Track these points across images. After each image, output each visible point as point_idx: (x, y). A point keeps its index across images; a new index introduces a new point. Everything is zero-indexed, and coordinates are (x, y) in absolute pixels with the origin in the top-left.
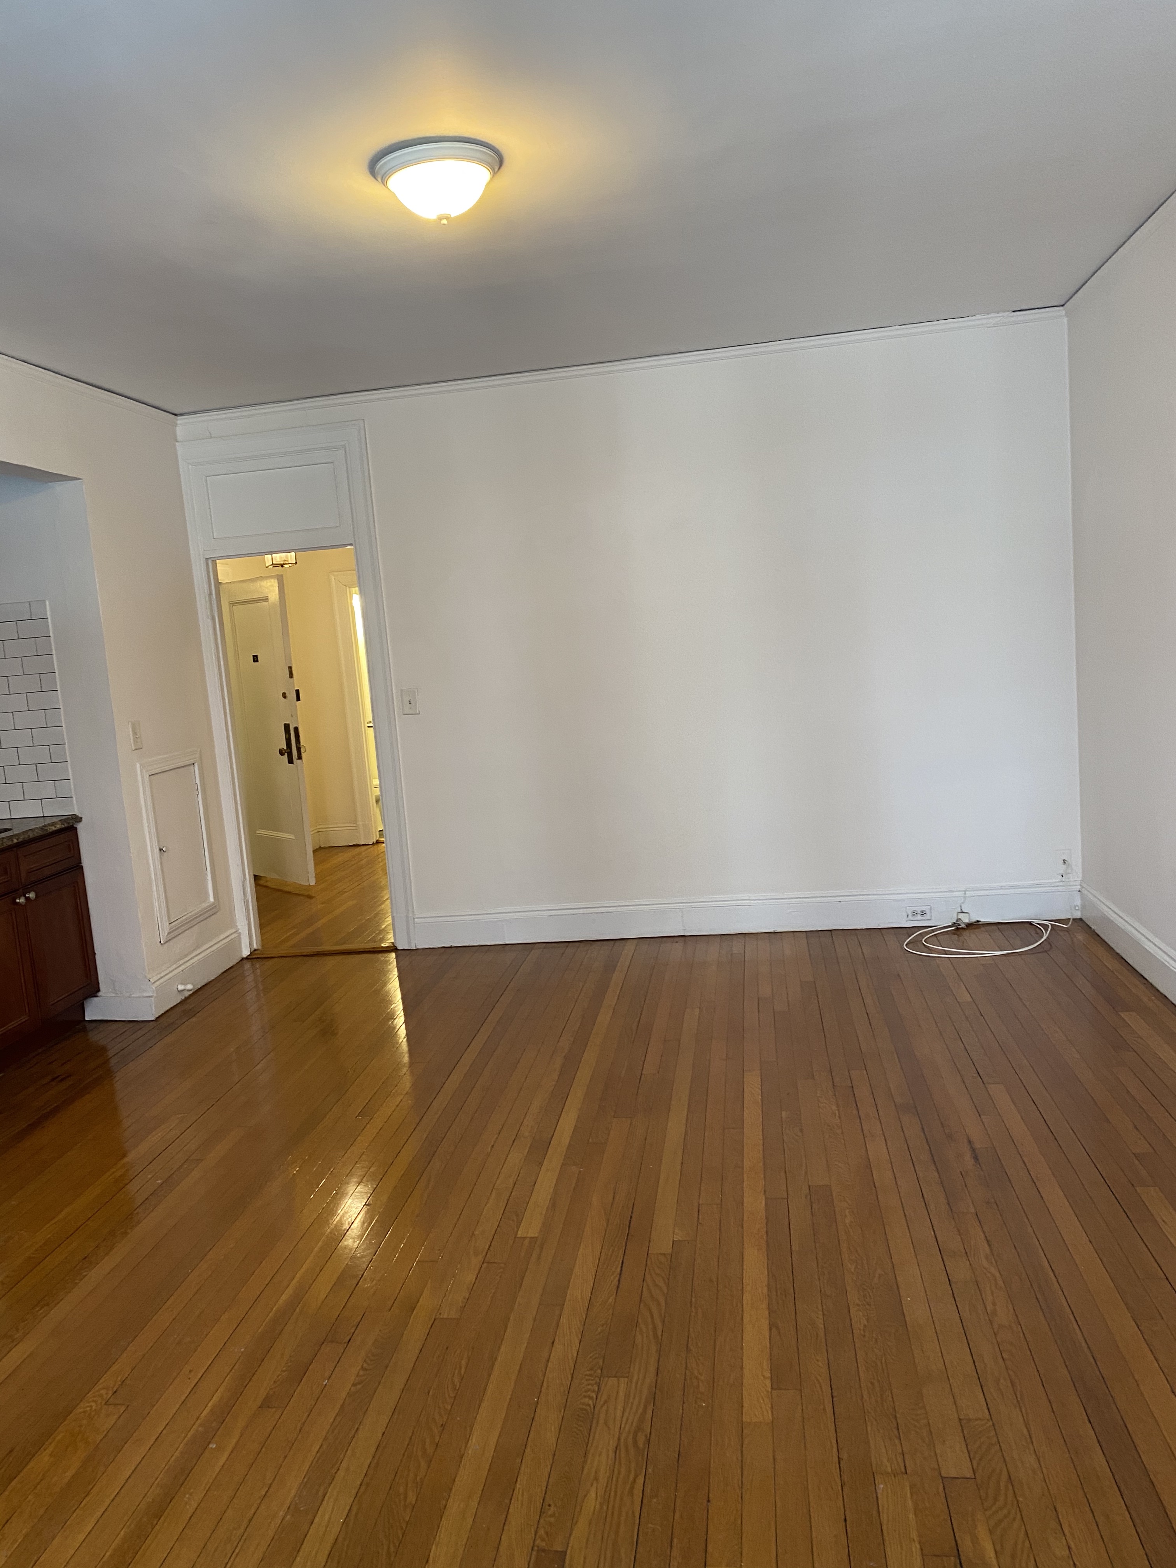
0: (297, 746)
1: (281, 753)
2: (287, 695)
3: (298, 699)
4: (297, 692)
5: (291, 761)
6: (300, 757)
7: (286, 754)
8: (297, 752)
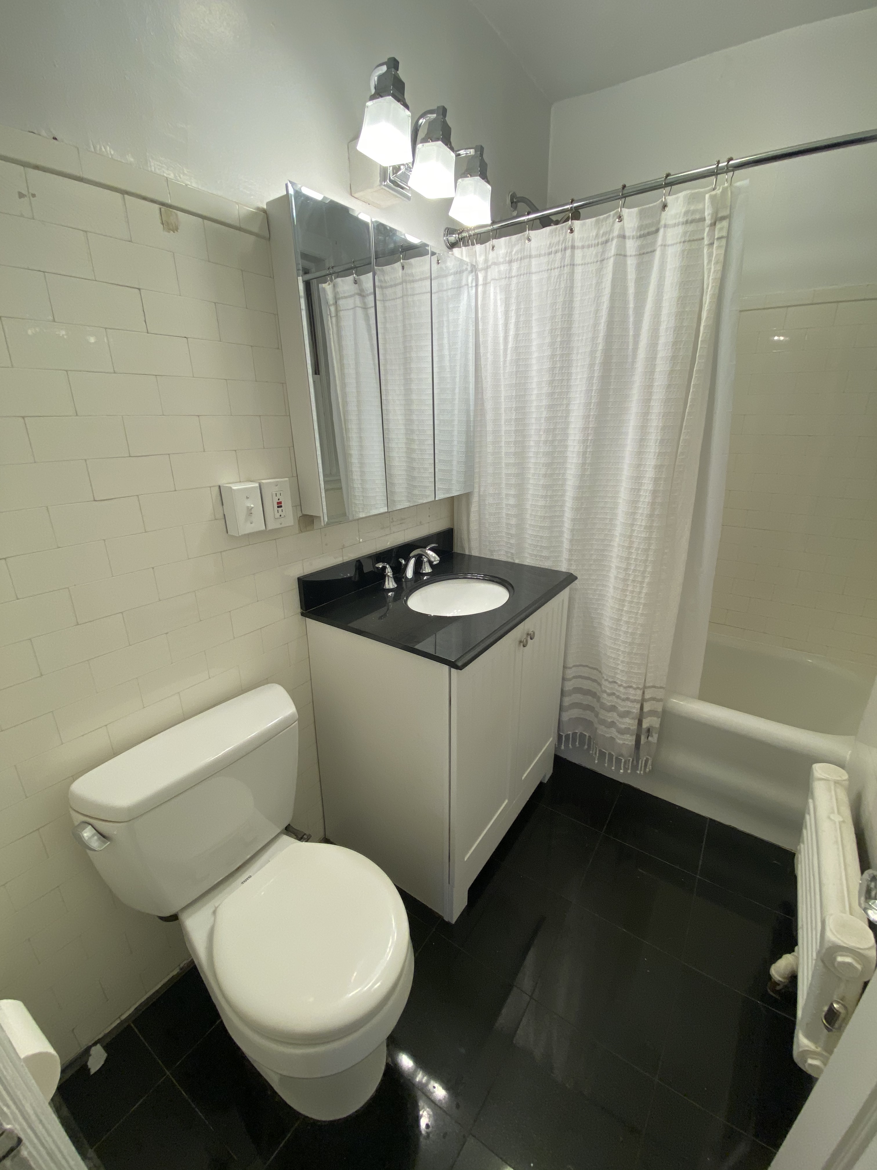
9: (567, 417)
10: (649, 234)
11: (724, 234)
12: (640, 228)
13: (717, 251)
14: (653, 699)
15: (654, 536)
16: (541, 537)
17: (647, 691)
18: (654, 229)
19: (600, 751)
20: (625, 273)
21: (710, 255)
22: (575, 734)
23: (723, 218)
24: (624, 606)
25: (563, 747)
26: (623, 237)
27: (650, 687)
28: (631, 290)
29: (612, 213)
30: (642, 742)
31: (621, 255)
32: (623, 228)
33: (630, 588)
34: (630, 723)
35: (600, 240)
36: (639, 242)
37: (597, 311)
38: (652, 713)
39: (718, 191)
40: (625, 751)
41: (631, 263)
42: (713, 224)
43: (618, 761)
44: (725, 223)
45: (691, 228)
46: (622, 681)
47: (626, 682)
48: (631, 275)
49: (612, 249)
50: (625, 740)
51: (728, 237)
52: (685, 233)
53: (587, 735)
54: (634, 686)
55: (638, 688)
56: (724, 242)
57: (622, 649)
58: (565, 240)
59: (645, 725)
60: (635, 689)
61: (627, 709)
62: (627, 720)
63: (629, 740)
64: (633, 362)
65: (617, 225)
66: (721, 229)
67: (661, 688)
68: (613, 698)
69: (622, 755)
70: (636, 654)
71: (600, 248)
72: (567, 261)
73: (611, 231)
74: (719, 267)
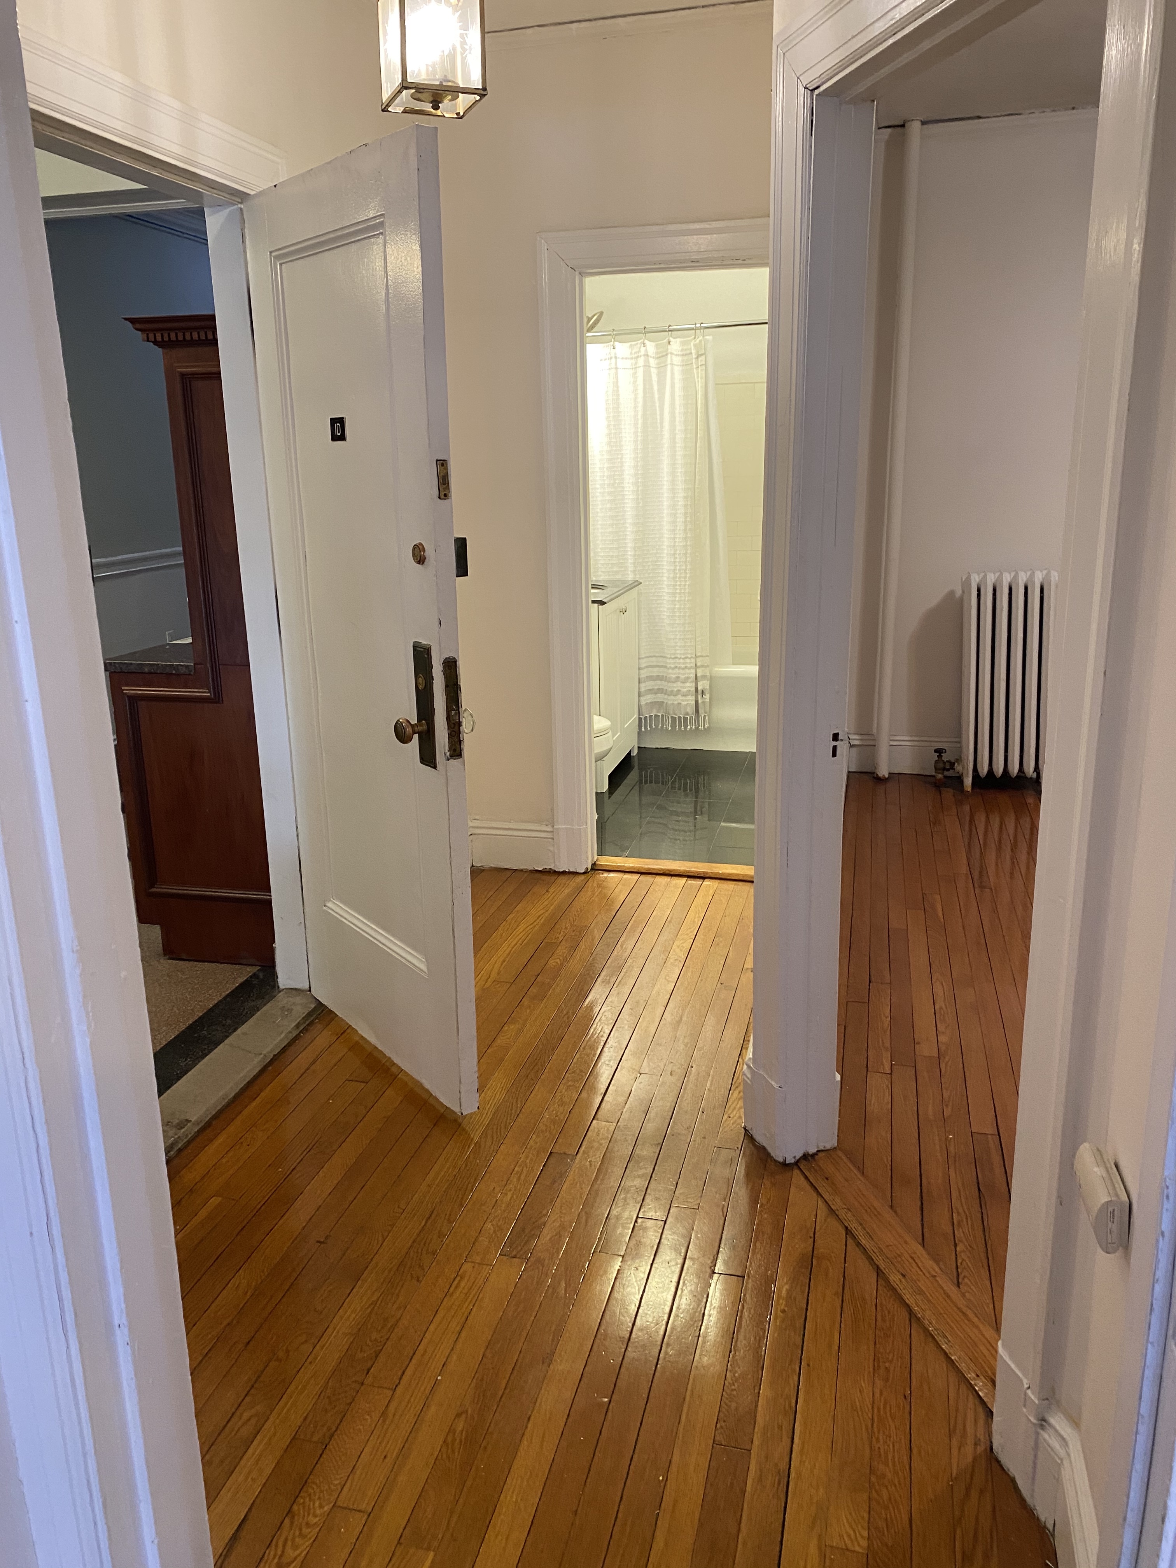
0: (448, 718)
1: (402, 734)
2: (429, 552)
3: (462, 570)
4: (461, 545)
5: (428, 758)
6: (456, 751)
7: (416, 736)
8: (450, 736)
9: (622, 466)
10: (662, 356)
11: (704, 363)
12: (657, 353)
13: (701, 373)
14: (702, 666)
15: (689, 544)
16: (612, 556)
17: (698, 659)
18: (665, 354)
19: (672, 717)
20: (650, 376)
21: (698, 373)
22: (651, 717)
23: (702, 355)
24: (675, 597)
25: (643, 729)
26: (647, 355)
27: (699, 656)
28: (656, 387)
29: (639, 342)
30: (700, 702)
31: (647, 366)
32: (646, 351)
33: (678, 583)
34: (690, 686)
35: (633, 356)
36: (657, 361)
37: (636, 399)
38: (704, 677)
39: (698, 341)
40: (689, 710)
41: (654, 372)
42: (697, 358)
43: (685, 719)
44: (703, 357)
45: (685, 358)
46: (681, 654)
47: (684, 654)
48: (655, 378)
49: (641, 362)
50: (688, 700)
51: (705, 365)
52: (683, 361)
53: (660, 714)
54: (689, 656)
55: (692, 657)
56: (704, 367)
57: (678, 629)
58: (610, 353)
59: (700, 688)
60: (690, 658)
61: (686, 676)
62: (688, 684)
63: (691, 699)
64: (662, 431)
65: (643, 349)
66: (701, 361)
67: (707, 656)
68: (677, 671)
69: (687, 714)
70: (688, 631)
71: (633, 361)
72: (613, 366)
73: (639, 351)
74: (703, 380)
